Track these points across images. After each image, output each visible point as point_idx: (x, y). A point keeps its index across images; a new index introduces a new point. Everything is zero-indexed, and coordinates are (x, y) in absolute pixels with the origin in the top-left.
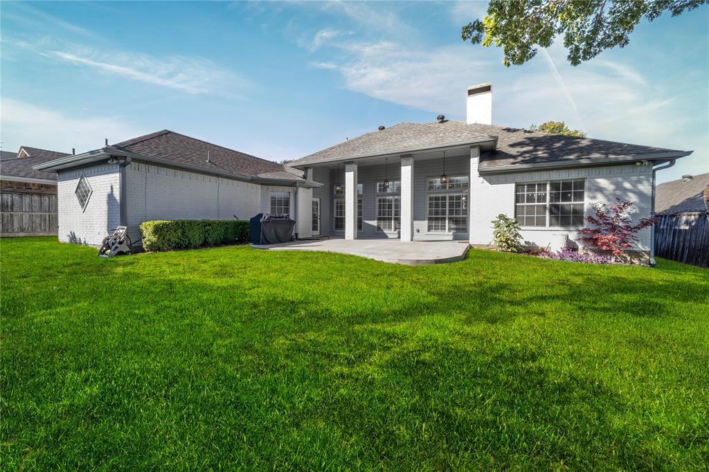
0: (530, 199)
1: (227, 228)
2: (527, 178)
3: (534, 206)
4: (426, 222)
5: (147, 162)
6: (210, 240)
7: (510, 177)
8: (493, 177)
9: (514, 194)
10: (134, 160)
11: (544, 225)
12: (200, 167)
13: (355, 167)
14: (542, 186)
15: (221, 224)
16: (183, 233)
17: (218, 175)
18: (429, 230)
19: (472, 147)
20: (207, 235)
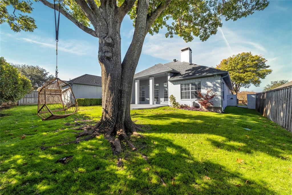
0: (185, 89)
1: (97, 101)
2: (184, 82)
3: (187, 92)
4: (164, 98)
5: (77, 84)
6: (92, 104)
7: (179, 82)
8: (174, 83)
9: (180, 88)
10: (74, 84)
11: (190, 98)
12: (93, 84)
13: (138, 81)
14: (188, 84)
15: (95, 99)
16: (84, 102)
17: (97, 86)
18: (164, 101)
19: (168, 73)
20: (91, 102)
